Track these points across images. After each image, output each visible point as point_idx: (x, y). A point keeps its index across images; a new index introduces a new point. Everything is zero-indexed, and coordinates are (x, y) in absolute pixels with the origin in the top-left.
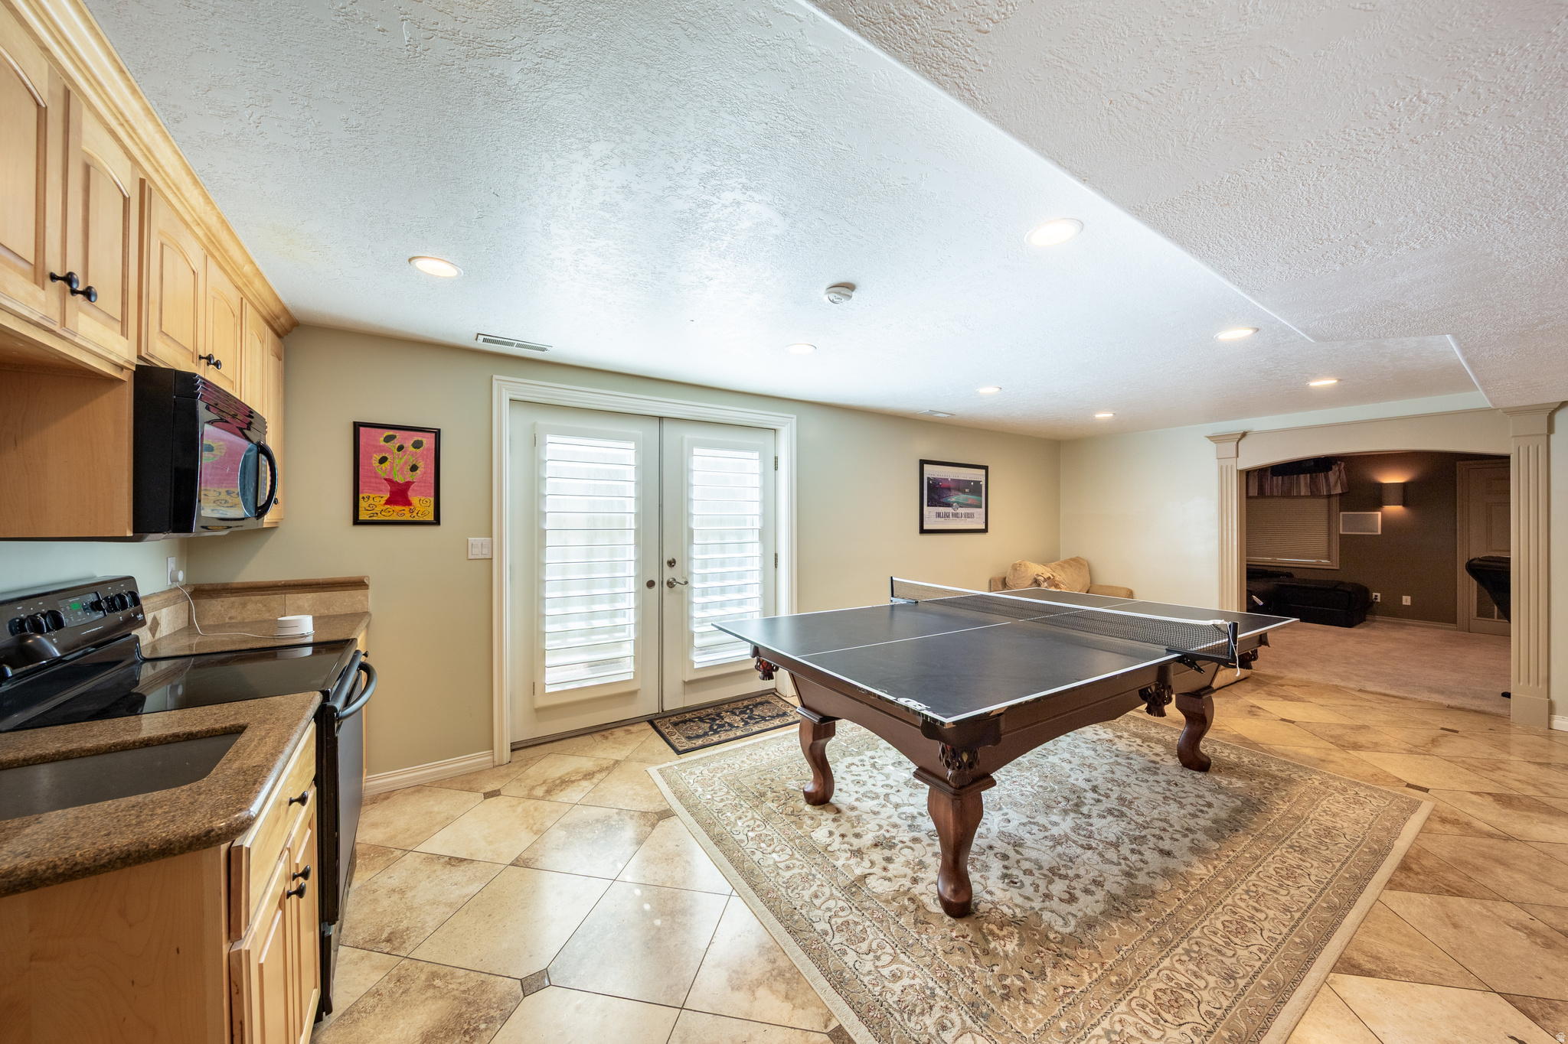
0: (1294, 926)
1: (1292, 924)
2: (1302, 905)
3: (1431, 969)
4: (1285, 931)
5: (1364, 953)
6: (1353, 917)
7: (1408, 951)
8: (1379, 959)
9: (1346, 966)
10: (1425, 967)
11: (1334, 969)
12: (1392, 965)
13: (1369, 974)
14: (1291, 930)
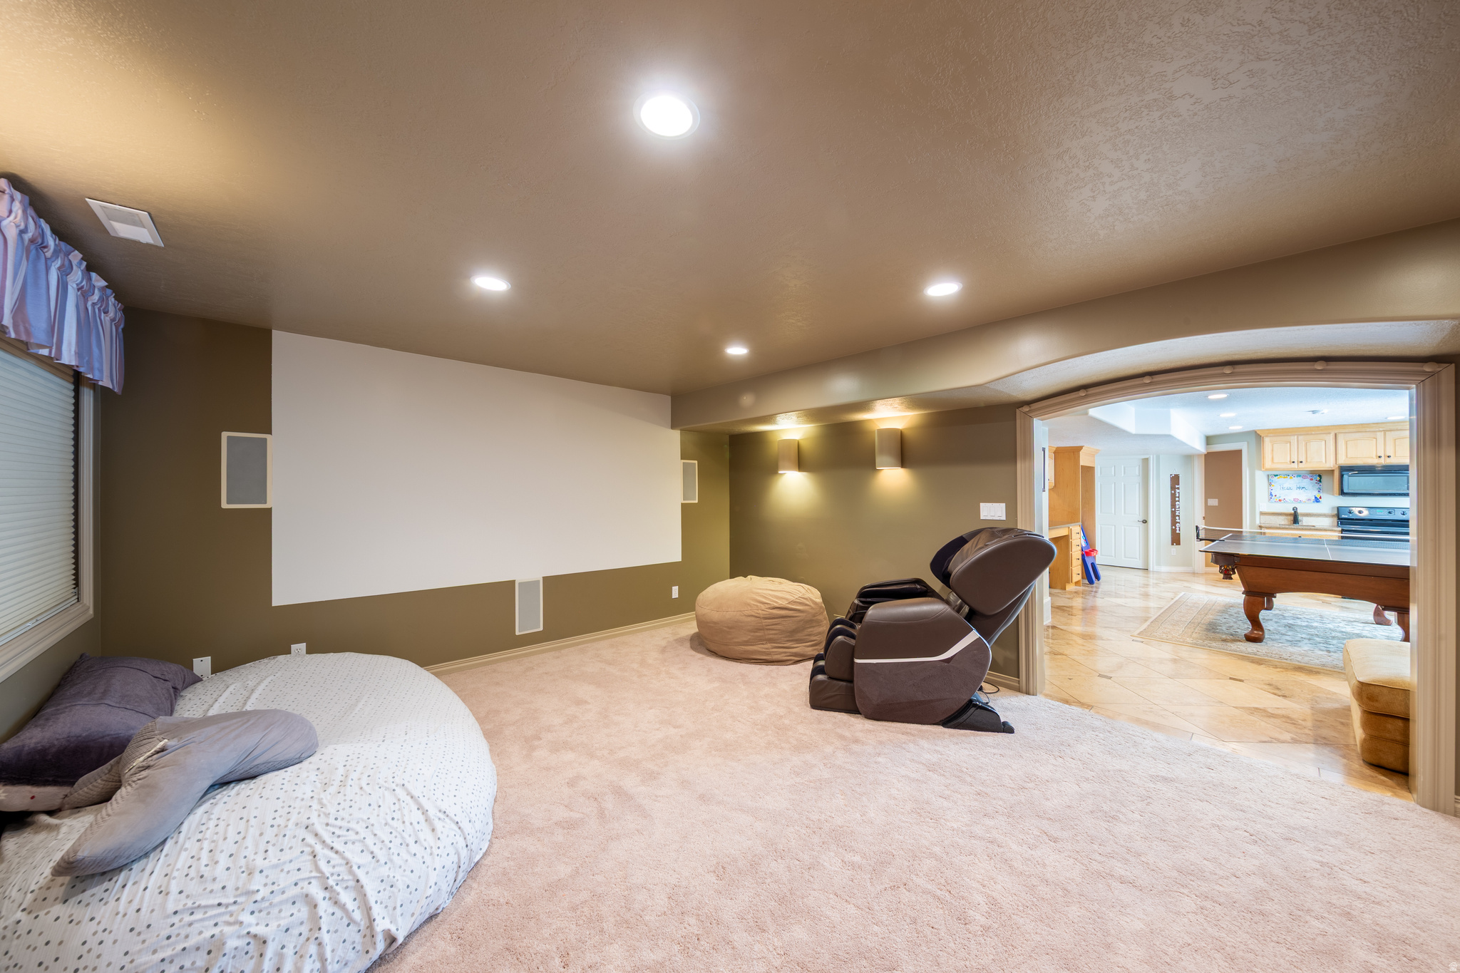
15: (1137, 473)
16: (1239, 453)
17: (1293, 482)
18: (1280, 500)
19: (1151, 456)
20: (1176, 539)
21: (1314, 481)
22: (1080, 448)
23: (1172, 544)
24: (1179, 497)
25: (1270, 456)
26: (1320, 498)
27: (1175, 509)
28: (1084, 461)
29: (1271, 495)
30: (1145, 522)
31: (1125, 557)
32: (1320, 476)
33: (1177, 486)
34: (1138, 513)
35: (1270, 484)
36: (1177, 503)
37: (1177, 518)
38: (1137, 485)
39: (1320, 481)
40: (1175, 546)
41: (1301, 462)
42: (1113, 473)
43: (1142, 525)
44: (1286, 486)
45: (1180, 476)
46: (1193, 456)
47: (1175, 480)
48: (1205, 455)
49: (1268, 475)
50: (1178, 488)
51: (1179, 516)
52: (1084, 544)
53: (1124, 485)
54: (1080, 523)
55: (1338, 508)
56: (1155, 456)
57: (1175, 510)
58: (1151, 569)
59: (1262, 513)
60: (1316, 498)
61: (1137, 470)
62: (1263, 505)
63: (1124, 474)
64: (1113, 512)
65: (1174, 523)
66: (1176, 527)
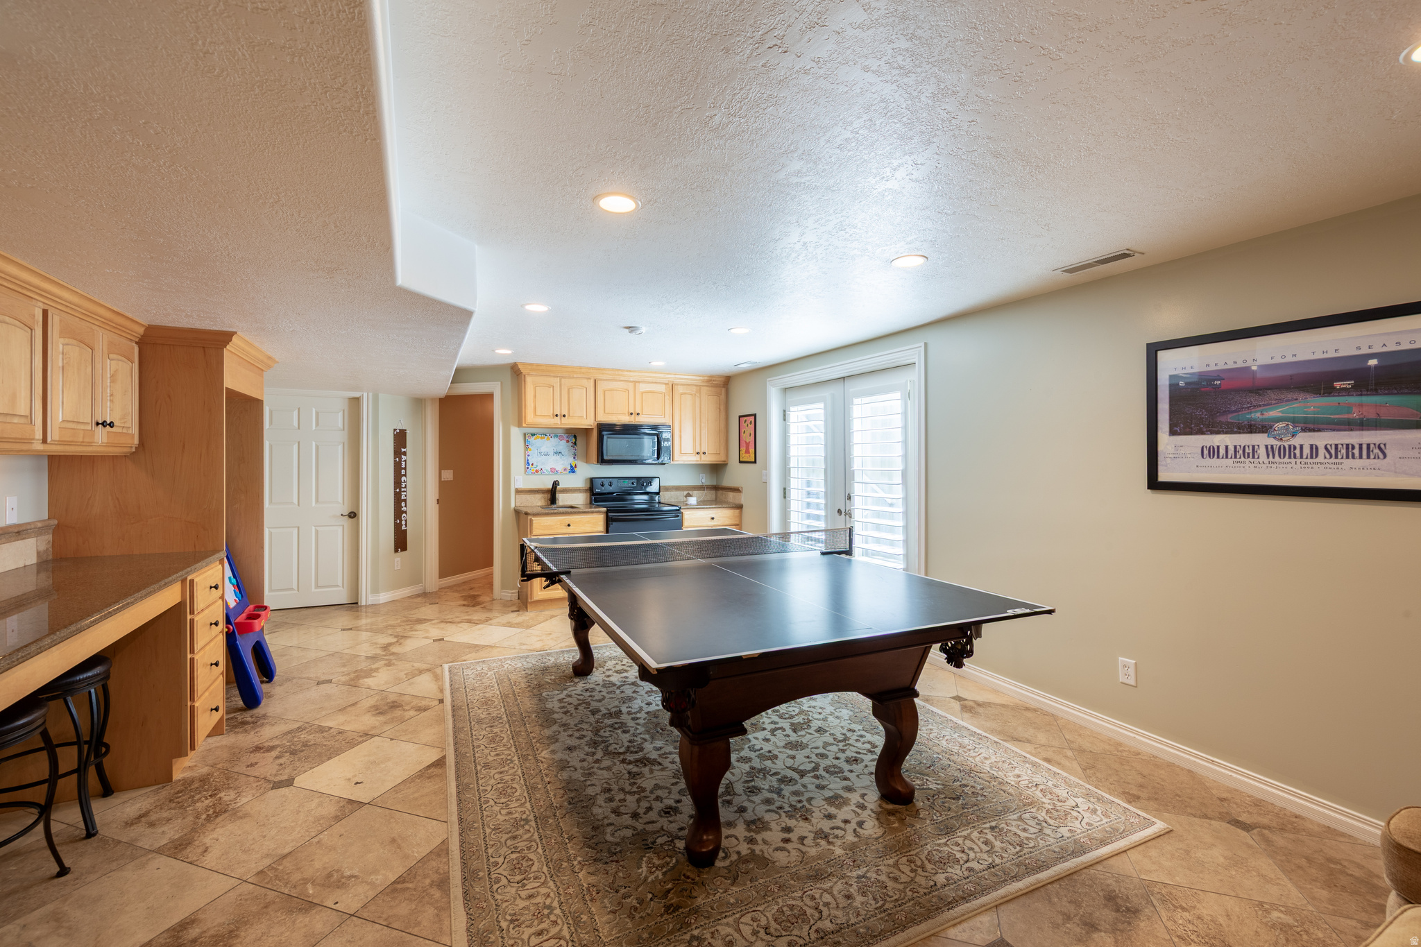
0: (475, 760)
1: (477, 761)
2: (482, 776)
3: (402, 792)
4: (477, 755)
5: (437, 776)
6: (453, 789)
7: (416, 795)
8: (429, 778)
9: (440, 763)
10: (405, 792)
11: (444, 757)
12: (421, 779)
13: (429, 767)
14: (475, 757)
15: (340, 425)
16: (490, 396)
17: (549, 445)
18: (537, 471)
19: (365, 395)
20: (401, 543)
21: (570, 444)
22: (226, 337)
23: (396, 551)
24: (405, 469)
25: (532, 405)
26: (576, 467)
27: (400, 488)
28: (235, 378)
29: (528, 463)
30: (353, 515)
31: (317, 586)
32: (575, 437)
33: (403, 450)
34: (340, 500)
35: (527, 447)
36: (403, 478)
37: (403, 504)
38: (340, 448)
39: (575, 443)
40: (401, 554)
41: (564, 416)
42: (296, 424)
43: (347, 522)
44: (543, 449)
45: (408, 432)
46: (425, 400)
47: (400, 439)
48: (441, 400)
49: (525, 434)
50: (405, 454)
51: (405, 501)
52: (232, 600)
53: (317, 447)
54: (223, 554)
55: (592, 480)
56: (371, 394)
57: (400, 491)
58: (363, 602)
59: (518, 491)
60: (571, 466)
61: (339, 420)
62: (520, 480)
63: (317, 424)
64: (295, 501)
65: (399, 513)
66: (401, 520)
